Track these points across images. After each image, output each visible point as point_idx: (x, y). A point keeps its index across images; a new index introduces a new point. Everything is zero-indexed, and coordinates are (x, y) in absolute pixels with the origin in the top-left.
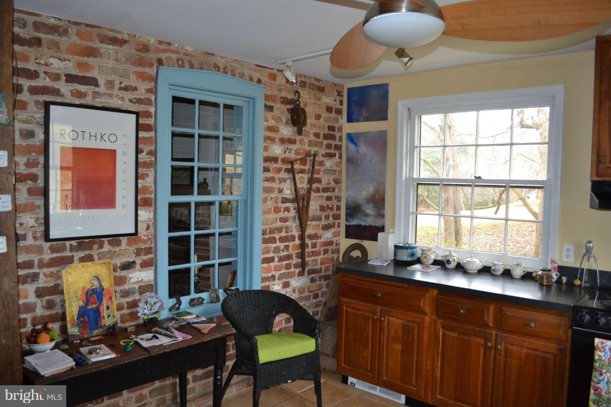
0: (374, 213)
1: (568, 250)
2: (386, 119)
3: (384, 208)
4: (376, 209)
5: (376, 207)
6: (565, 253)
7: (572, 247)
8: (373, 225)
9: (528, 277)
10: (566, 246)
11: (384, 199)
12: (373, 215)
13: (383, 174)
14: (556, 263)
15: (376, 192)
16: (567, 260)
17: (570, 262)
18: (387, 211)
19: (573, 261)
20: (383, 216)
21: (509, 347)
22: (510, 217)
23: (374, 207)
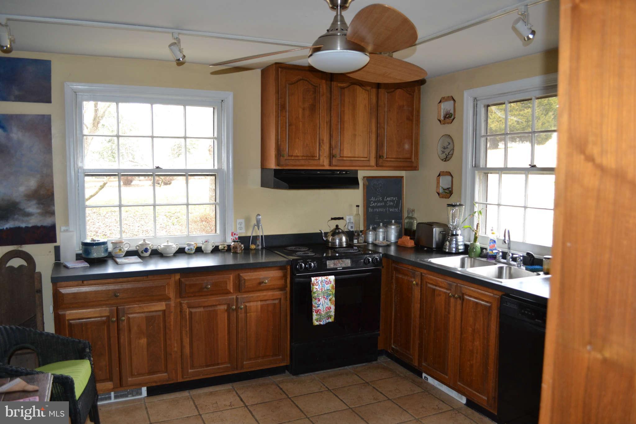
0: (39, 211)
1: (240, 224)
2: (49, 101)
3: (53, 205)
4: (42, 206)
5: (42, 204)
6: (238, 226)
7: (243, 221)
8: (39, 225)
9: (216, 250)
10: (238, 221)
11: (52, 195)
12: (38, 213)
13: (49, 165)
14: (237, 235)
15: (41, 186)
16: (241, 231)
17: (243, 233)
18: (58, 207)
19: (244, 232)
20: (53, 213)
21: (247, 304)
22: (190, 202)
23: (39, 204)
